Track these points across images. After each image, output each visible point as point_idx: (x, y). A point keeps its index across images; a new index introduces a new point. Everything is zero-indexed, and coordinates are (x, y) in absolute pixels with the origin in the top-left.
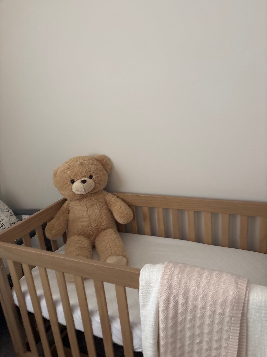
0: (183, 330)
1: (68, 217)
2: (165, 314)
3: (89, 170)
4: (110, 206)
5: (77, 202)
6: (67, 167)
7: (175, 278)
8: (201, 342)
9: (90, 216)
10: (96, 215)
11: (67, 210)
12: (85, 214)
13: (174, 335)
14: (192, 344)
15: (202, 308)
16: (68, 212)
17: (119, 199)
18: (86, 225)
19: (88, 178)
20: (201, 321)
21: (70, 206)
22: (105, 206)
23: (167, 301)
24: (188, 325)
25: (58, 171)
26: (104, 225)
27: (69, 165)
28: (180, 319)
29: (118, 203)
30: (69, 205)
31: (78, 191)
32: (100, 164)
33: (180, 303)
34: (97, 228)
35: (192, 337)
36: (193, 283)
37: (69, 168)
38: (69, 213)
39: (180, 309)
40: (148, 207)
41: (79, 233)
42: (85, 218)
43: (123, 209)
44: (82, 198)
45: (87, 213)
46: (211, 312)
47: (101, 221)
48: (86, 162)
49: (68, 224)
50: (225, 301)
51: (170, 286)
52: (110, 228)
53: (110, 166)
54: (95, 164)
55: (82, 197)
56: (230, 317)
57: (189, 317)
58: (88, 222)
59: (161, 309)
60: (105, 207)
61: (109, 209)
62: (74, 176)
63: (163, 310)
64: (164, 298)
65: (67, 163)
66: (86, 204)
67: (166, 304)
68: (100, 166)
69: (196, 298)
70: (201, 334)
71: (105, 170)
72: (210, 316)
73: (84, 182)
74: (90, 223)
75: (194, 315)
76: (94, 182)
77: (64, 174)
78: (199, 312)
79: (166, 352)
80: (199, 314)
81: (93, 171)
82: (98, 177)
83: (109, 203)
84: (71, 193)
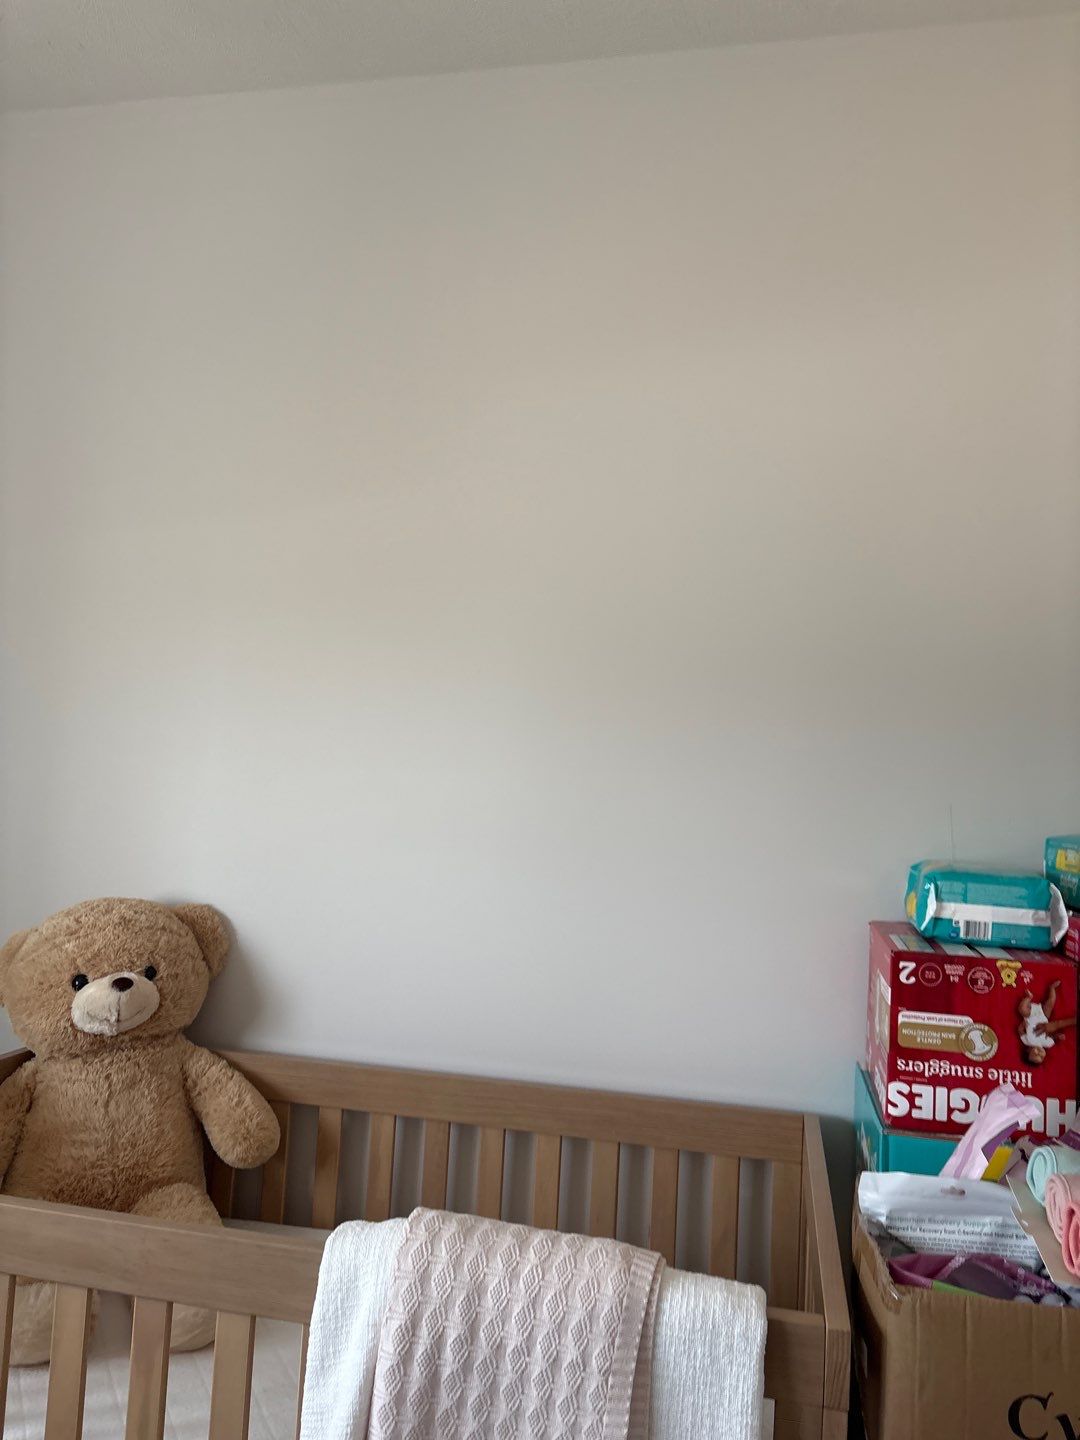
1: (22, 1124)
2: (396, 1385)
3: (150, 946)
4: (199, 1094)
5: (76, 1064)
6: (68, 927)
7: (443, 1254)
9: (117, 1126)
10: (138, 1123)
11: (27, 1095)
12: (98, 1114)
15: (517, 1352)
16: (28, 1104)
17: (237, 1073)
18: (93, 1159)
19: (139, 973)
20: (514, 1405)
21: (41, 1082)
22: (180, 1094)
23: (410, 1331)
25: (28, 941)
26: (162, 1166)
27: (77, 921)
29: (231, 1084)
30: (39, 1077)
31: (92, 1017)
32: (191, 935)
33: (450, 1341)
34: (136, 1175)
36: (498, 1264)
37: (76, 932)
38: (28, 1110)
39: (449, 1365)
40: (343, 1111)
41: (57, 1191)
42: (95, 1129)
43: (250, 1109)
44: (95, 1054)
45: (107, 1112)
46: (548, 1360)
47: (153, 1149)
48: (143, 917)
49: (15, 1154)
50: (591, 1316)
51: (423, 1278)
52: (185, 1181)
53: (225, 947)
54: (175, 928)
55: (99, 1045)
56: (604, 1375)
58: (104, 1149)
59: (383, 1367)
60: (179, 1099)
61: (192, 1109)
62: (89, 961)
63: (392, 1370)
64: (398, 1320)
65: (68, 914)
66: (108, 1077)
67: (404, 1346)
68: (190, 939)
69: (504, 1315)
71: (204, 959)
72: (542, 1381)
73: (122, 984)
74: (111, 1151)
75: (491, 1384)
76: (157, 995)
77: (50, 950)
78: (510, 1368)
81: (162, 953)
82: (177, 975)
83: (195, 1084)
84: (62, 1023)
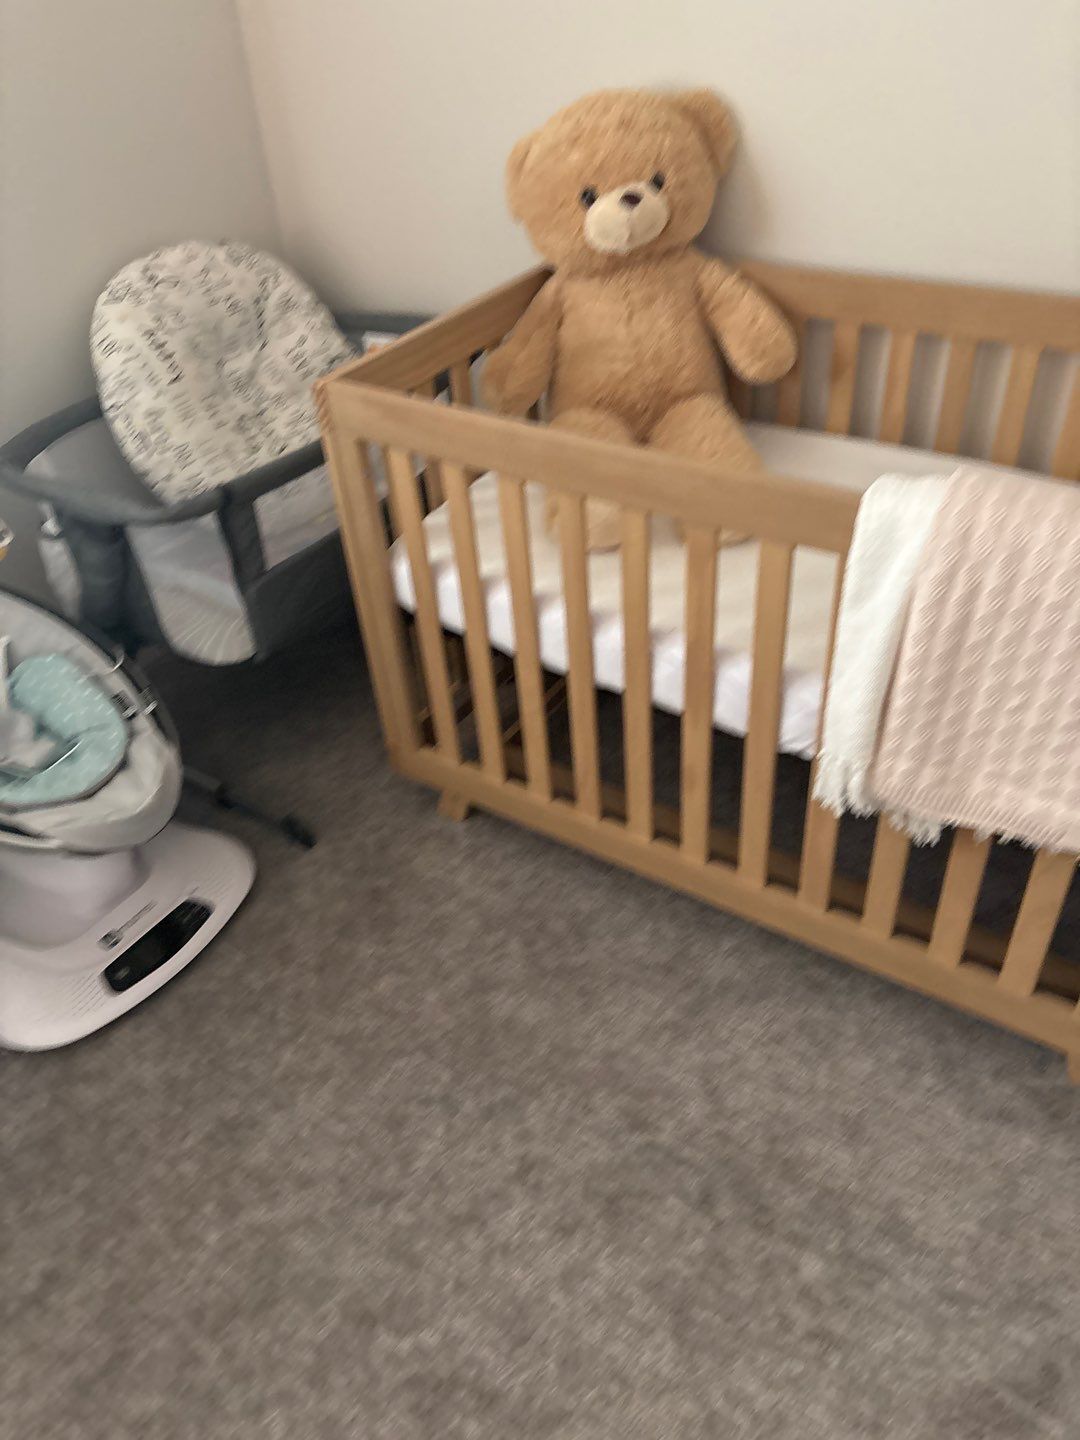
0: (974, 670)
1: (555, 339)
2: (929, 620)
3: (653, 150)
5: (596, 281)
6: (568, 135)
7: (985, 516)
8: (1022, 708)
9: (640, 343)
10: (660, 340)
11: (554, 313)
13: (944, 681)
14: (992, 711)
15: (1054, 607)
16: (557, 320)
19: (646, 184)
20: (1043, 646)
21: (567, 299)
23: (948, 579)
24: (995, 657)
25: (532, 151)
26: (686, 380)
27: (577, 125)
28: (974, 635)
29: (744, 302)
30: (564, 295)
32: (696, 130)
33: (987, 589)
34: (662, 389)
35: (1001, 690)
36: (1044, 531)
37: (578, 138)
38: (560, 324)
39: (983, 607)
40: (860, 325)
42: (621, 345)
43: (764, 328)
44: (612, 273)
45: (630, 329)
47: (676, 365)
49: (555, 366)
51: (965, 537)
52: (705, 393)
54: (678, 124)
57: (1006, 629)
58: (631, 364)
59: (918, 605)
61: (708, 324)
62: (594, 173)
63: (926, 610)
64: (936, 570)
65: (566, 116)
66: (626, 295)
67: (940, 591)
68: (693, 139)
69: (1043, 577)
70: (1030, 685)
73: (632, 200)
74: (638, 366)
75: (1023, 628)
76: (666, 206)
77: (554, 163)
78: (1043, 618)
79: (905, 728)
80: (1039, 623)
81: (667, 157)
82: (684, 183)
83: (710, 299)
84: (578, 244)
